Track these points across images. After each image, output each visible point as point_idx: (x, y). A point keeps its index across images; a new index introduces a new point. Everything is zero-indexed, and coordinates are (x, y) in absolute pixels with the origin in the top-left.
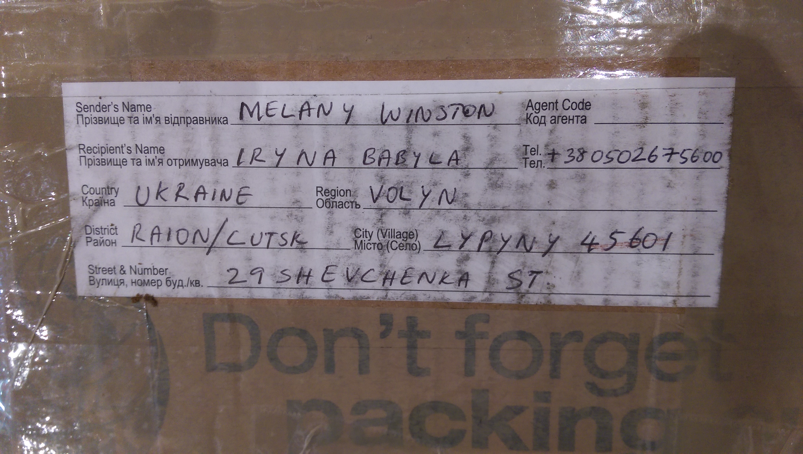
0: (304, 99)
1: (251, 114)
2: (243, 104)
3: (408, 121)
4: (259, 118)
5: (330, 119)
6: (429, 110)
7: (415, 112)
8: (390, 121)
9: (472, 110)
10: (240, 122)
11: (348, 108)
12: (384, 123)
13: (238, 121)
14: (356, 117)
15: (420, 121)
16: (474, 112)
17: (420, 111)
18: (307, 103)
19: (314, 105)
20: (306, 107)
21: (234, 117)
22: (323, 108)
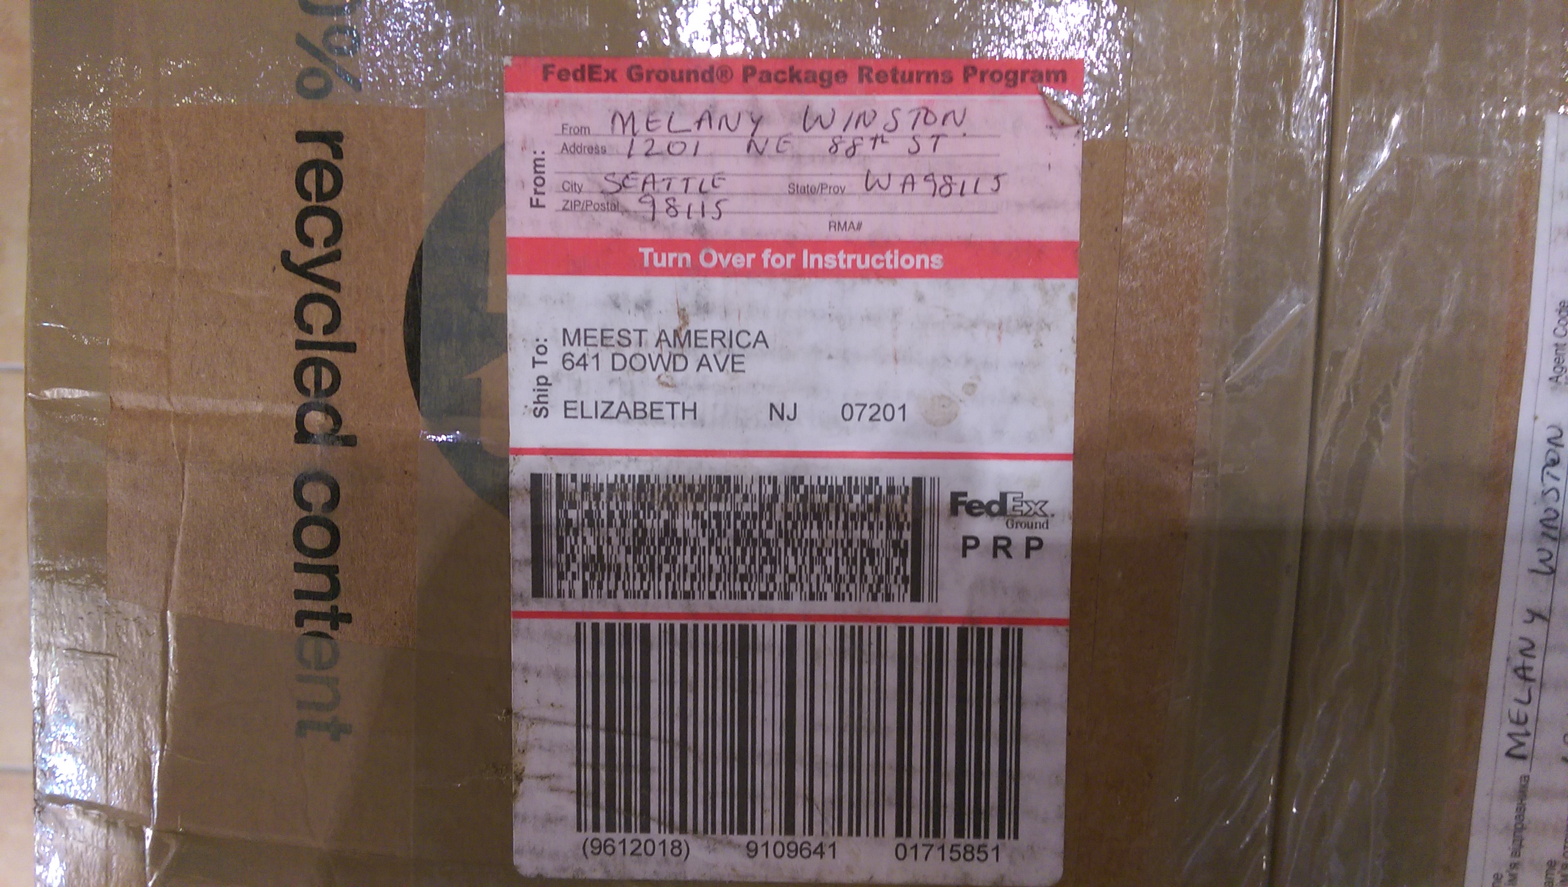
0: (1510, 674)
1: (1521, 744)
2: (1508, 754)
3: (1554, 539)
4: (1528, 734)
5: (1539, 641)
6: (1545, 511)
7: (1545, 530)
8: (1552, 563)
9: (1552, 455)
10: (1529, 760)
11: (1528, 617)
12: (1553, 571)
13: (1528, 762)
14: (1542, 606)
15: (1557, 523)
16: (1554, 451)
17: (1546, 522)
18: (1516, 671)
19: (1518, 661)
20: (1521, 672)
21: (1521, 767)
22: (1525, 649)
